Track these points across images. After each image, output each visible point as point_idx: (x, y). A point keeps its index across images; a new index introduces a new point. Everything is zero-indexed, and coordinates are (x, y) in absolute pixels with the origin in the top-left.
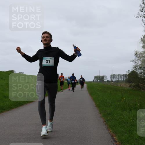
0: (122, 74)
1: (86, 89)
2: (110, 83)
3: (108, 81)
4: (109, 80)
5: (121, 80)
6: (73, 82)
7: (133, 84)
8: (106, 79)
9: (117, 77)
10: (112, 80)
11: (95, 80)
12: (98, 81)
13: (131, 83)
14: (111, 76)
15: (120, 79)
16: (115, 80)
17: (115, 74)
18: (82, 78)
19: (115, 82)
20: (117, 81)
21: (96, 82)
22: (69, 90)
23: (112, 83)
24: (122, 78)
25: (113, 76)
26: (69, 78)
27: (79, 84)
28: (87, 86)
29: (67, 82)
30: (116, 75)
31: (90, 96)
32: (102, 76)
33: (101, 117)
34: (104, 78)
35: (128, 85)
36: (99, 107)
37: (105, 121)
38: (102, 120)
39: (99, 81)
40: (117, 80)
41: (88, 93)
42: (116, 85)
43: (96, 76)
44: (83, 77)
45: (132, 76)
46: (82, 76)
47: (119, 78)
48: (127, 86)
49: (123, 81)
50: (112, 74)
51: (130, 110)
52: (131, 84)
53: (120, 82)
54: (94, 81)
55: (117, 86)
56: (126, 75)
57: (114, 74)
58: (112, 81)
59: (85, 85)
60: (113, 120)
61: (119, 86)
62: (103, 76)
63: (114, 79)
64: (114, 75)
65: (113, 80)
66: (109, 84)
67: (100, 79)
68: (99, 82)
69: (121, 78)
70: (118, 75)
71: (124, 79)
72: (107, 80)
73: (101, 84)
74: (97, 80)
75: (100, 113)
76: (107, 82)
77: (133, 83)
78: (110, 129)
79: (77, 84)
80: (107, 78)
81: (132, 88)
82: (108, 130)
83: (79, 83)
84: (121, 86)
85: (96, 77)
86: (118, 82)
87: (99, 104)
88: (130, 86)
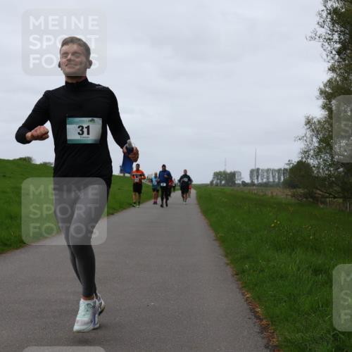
0: (276, 168)
1: (195, 202)
2: (249, 188)
3: (244, 184)
4: (247, 182)
5: (274, 181)
6: (165, 185)
7: (301, 191)
8: (240, 180)
9: (265, 174)
10: (252, 182)
11: (214, 182)
12: (221, 182)
13: (295, 188)
14: (252, 172)
15: (271, 180)
16: (260, 181)
17: (261, 168)
18: (185, 175)
19: (260, 185)
20: (265, 183)
21: (217, 185)
22: (155, 203)
23: (252, 188)
24: (277, 177)
25: (255, 172)
26: (156, 177)
27: (178, 190)
28: (197, 193)
29: (150, 184)
30: (262, 170)
31: (203, 217)
32: (231, 173)
33: (228, 264)
34: (235, 177)
35: (288, 192)
36: (222, 241)
37: (237, 274)
38: (229, 271)
39: (223, 182)
40: (265, 180)
41: (199, 210)
42: (262, 192)
43: (218, 171)
44: (188, 174)
45: (298, 173)
46: (185, 171)
47: (268, 178)
48: (287, 195)
49: (278, 185)
50: (254, 168)
51: (293, 250)
52: (294, 190)
53: (272, 186)
54: (212, 182)
55: (265, 195)
56: (285, 170)
57: (257, 167)
58: (253, 184)
59: (193, 192)
60: (254, 271)
61: (270, 195)
62: (233, 171)
63: (257, 178)
64: (258, 169)
65: (256, 182)
66: (246, 191)
67: (225, 178)
68: (224, 185)
69: (273, 177)
70: (268, 171)
71: (279, 179)
72: (243, 182)
73: (228, 189)
74: (219, 181)
75: (226, 256)
76: (242, 187)
77: (300, 188)
78: (247, 291)
79: (174, 190)
80: (242, 176)
81: (298, 199)
82: (243, 294)
83: (179, 188)
84: (274, 194)
85: (217, 175)
86: (266, 185)
87: (223, 235)
88: (293, 196)
